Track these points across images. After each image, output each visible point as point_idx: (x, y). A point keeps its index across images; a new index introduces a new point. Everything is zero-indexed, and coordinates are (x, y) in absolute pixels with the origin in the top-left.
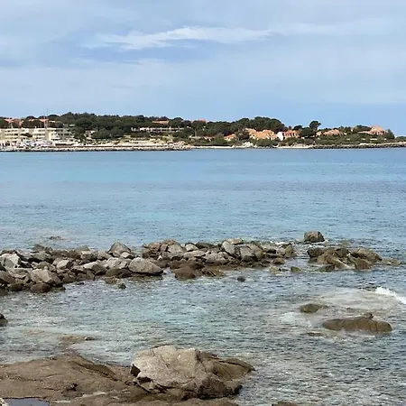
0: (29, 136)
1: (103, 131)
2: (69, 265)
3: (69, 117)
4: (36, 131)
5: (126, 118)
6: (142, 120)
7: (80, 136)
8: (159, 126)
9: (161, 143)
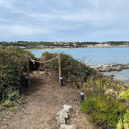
0: (103, 45)
1: (116, 44)
2: (121, 67)
3: (110, 42)
4: (104, 44)
5: (120, 42)
6: (123, 42)
7: (112, 45)
8: (126, 43)
9: (126, 46)
